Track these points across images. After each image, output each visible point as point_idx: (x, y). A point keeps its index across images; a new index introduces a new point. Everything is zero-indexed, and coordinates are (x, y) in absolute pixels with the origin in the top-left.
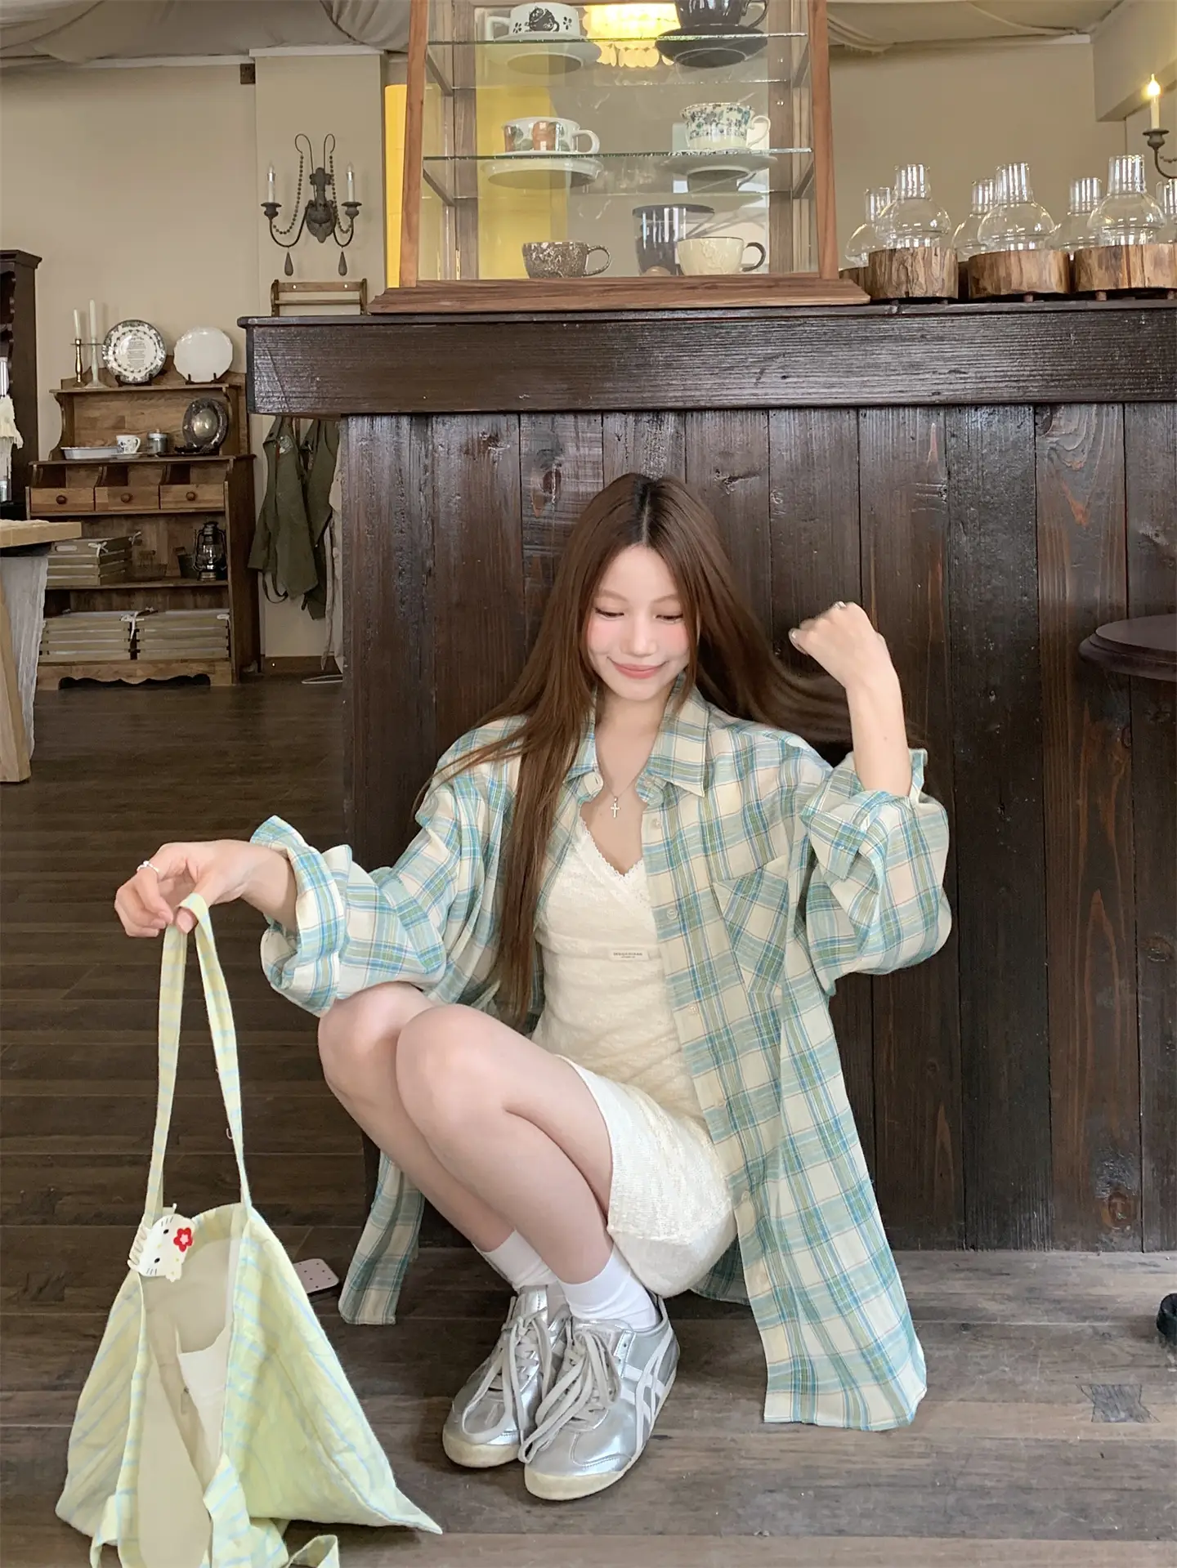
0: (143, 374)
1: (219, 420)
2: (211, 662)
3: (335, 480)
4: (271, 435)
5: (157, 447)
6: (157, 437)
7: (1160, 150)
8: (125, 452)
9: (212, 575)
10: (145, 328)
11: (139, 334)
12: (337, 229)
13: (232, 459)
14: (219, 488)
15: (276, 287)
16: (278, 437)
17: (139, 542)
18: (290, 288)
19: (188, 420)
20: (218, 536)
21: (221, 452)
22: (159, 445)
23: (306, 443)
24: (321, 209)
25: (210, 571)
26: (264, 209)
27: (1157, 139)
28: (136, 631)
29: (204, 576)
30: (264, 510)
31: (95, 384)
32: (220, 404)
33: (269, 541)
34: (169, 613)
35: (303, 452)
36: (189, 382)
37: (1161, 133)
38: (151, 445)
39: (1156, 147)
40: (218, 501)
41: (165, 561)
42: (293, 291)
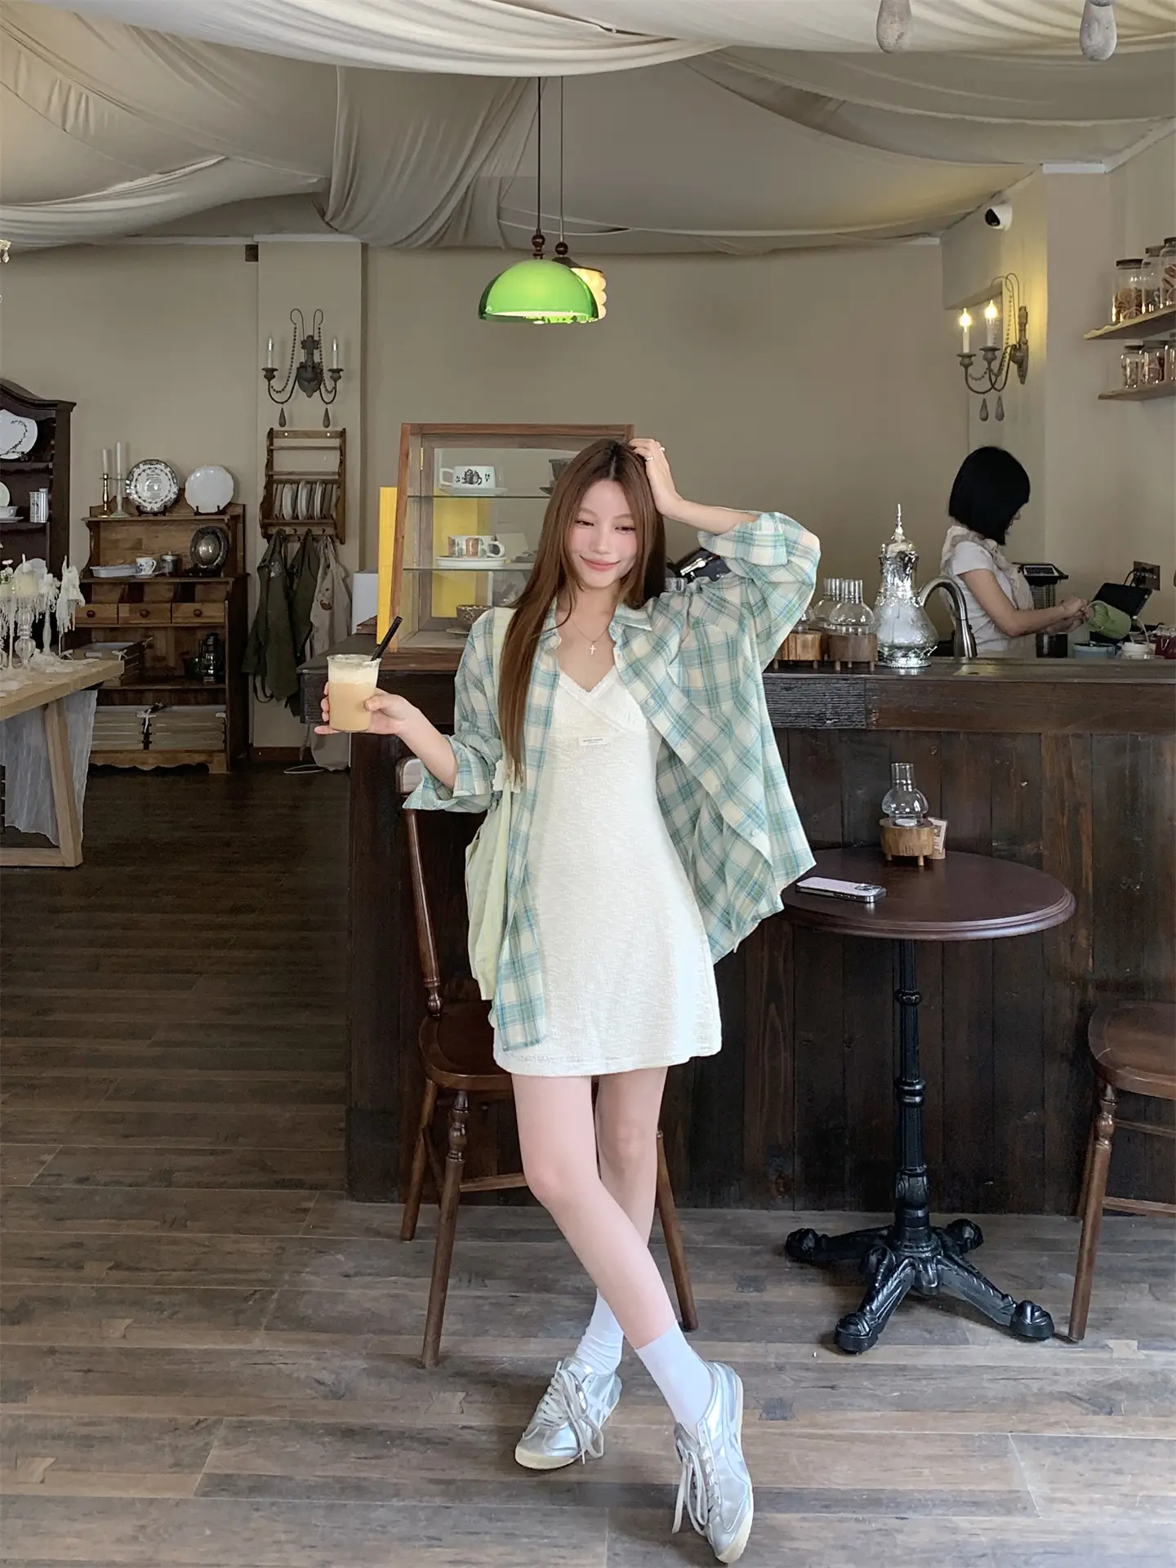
0: (158, 505)
1: (220, 544)
2: (211, 753)
3: (315, 600)
4: (264, 561)
5: (168, 568)
6: (169, 558)
7: (970, 369)
8: (143, 573)
9: (212, 679)
10: (162, 466)
11: (157, 471)
12: (322, 386)
13: (231, 580)
14: (221, 605)
15: (271, 434)
16: (270, 562)
17: (151, 646)
18: (281, 435)
19: (195, 543)
20: (219, 644)
21: (222, 574)
22: (171, 566)
23: (293, 566)
24: (310, 369)
25: (211, 675)
26: (265, 373)
27: (967, 361)
28: (149, 725)
29: (206, 679)
30: (256, 622)
31: (119, 513)
32: (221, 529)
33: (260, 650)
34: (175, 708)
35: (289, 574)
36: (197, 513)
37: (969, 356)
38: (165, 565)
39: (966, 367)
40: (219, 617)
41: (172, 663)
42: (286, 437)
